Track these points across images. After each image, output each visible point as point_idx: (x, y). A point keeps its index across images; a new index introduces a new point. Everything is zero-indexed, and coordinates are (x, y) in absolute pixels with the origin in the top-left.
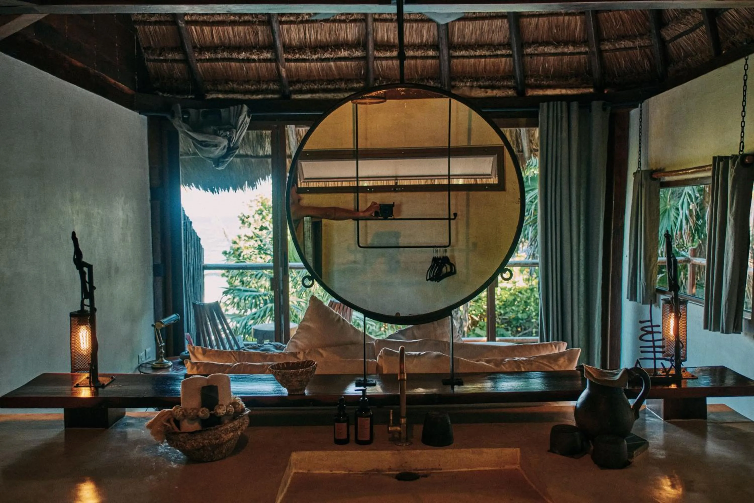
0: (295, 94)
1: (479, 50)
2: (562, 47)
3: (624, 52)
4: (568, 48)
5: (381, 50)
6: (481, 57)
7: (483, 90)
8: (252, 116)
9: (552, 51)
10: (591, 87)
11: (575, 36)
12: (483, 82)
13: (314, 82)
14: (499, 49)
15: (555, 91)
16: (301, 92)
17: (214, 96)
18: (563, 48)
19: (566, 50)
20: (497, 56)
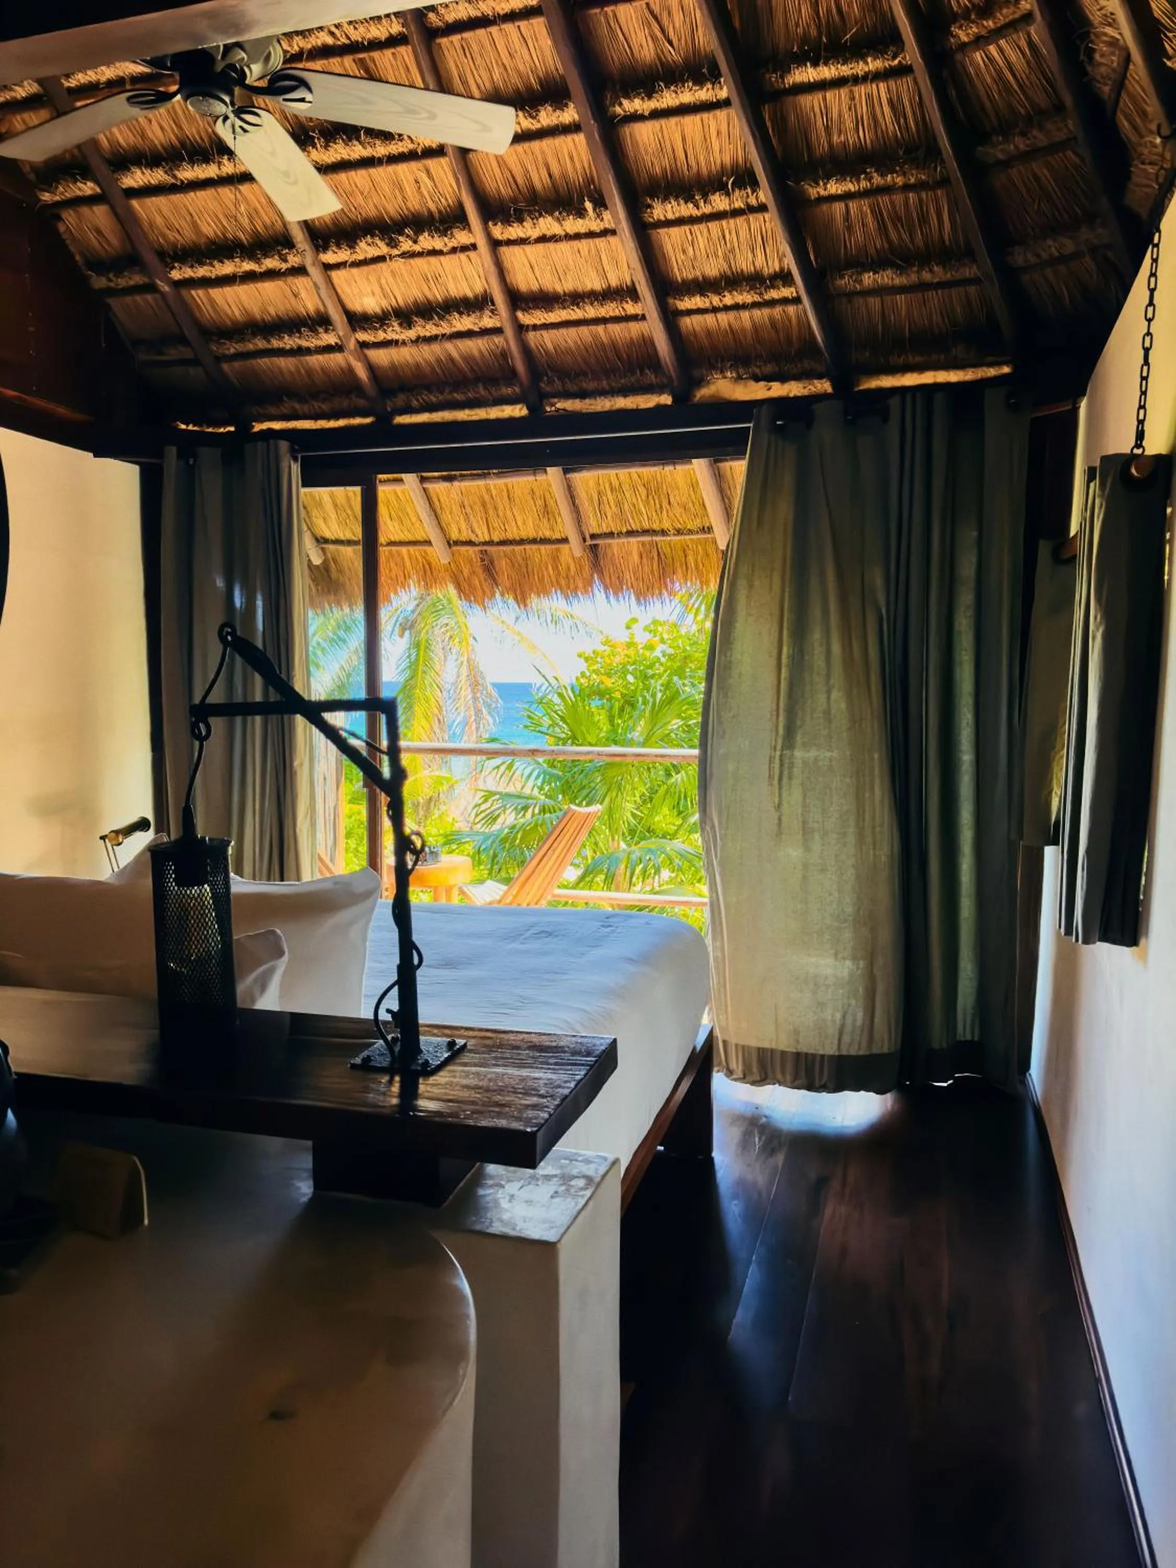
0: (401, 414)
1: (730, 292)
2: (915, 269)
3: (1062, 268)
4: (931, 271)
5: (530, 308)
6: (737, 307)
7: (762, 384)
8: (302, 457)
9: (897, 281)
10: (1005, 363)
11: (943, 241)
12: (760, 367)
13: (429, 388)
14: (773, 287)
15: (923, 376)
16: (409, 410)
17: (265, 426)
18: (918, 272)
19: (926, 276)
20: (772, 303)
